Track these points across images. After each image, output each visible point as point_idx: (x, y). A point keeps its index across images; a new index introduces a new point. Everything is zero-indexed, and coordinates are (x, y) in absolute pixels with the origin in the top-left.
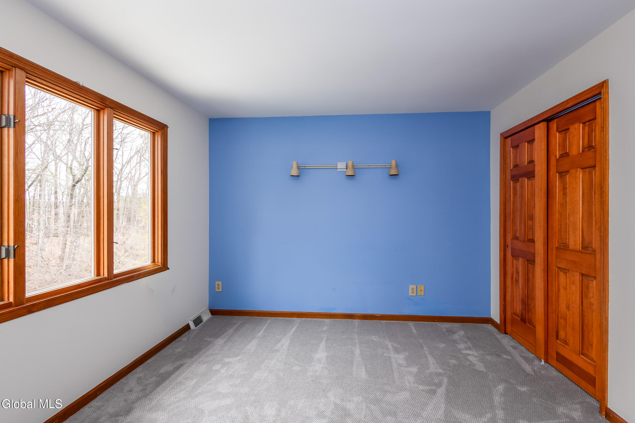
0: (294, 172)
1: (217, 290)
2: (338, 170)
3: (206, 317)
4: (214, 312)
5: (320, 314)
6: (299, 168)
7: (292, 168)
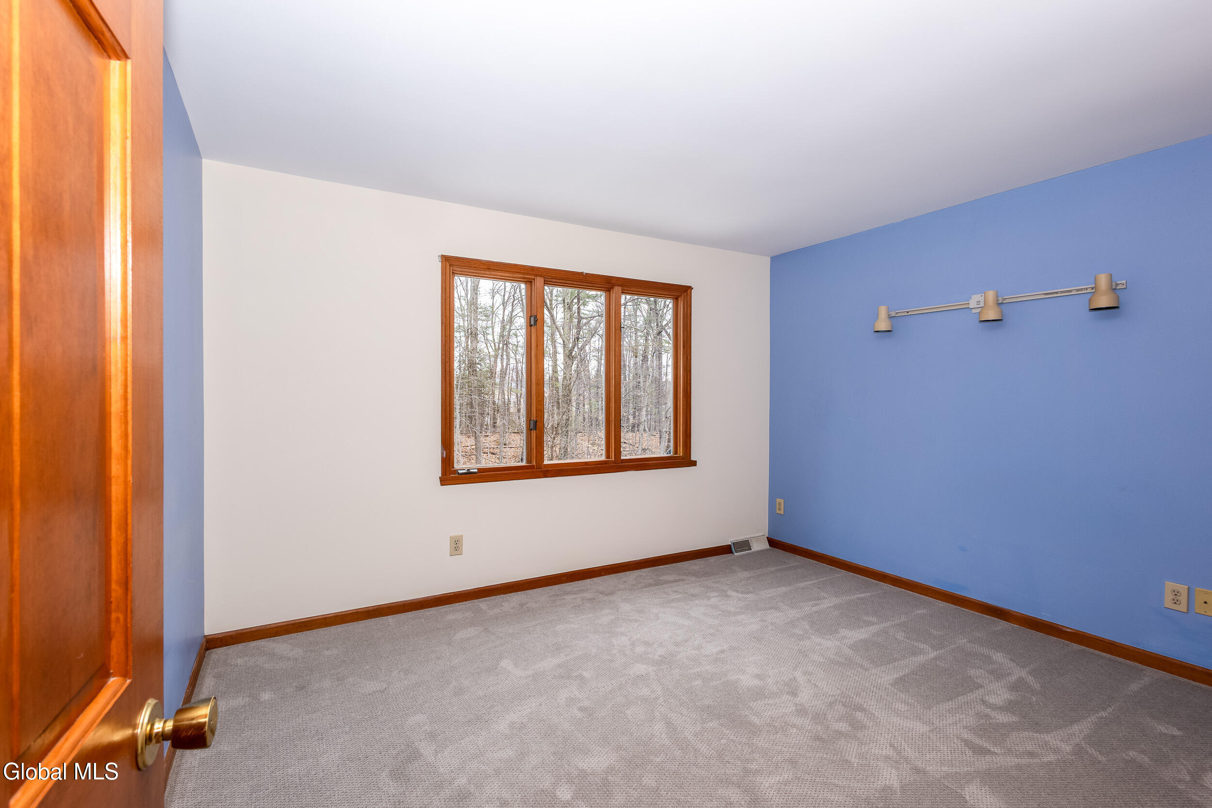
0: (883, 325)
1: (778, 512)
2: (974, 311)
3: (760, 545)
4: (772, 543)
5: (934, 590)
6: (890, 317)
7: (877, 316)
